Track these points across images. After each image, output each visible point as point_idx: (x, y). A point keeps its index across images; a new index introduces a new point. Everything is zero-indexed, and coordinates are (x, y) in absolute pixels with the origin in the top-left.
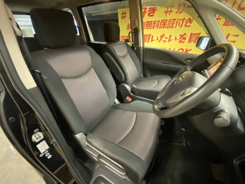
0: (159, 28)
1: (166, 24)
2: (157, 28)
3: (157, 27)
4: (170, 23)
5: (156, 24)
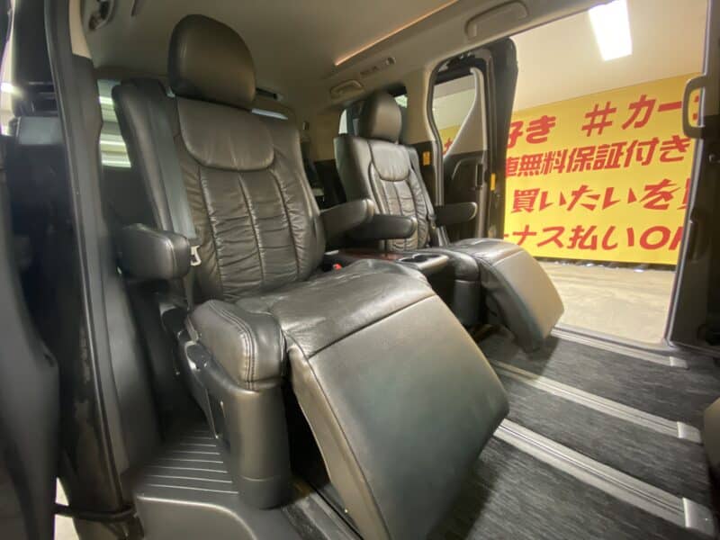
0: (565, 170)
1: (588, 157)
2: (560, 172)
3: (560, 169)
4: (605, 156)
5: (554, 162)
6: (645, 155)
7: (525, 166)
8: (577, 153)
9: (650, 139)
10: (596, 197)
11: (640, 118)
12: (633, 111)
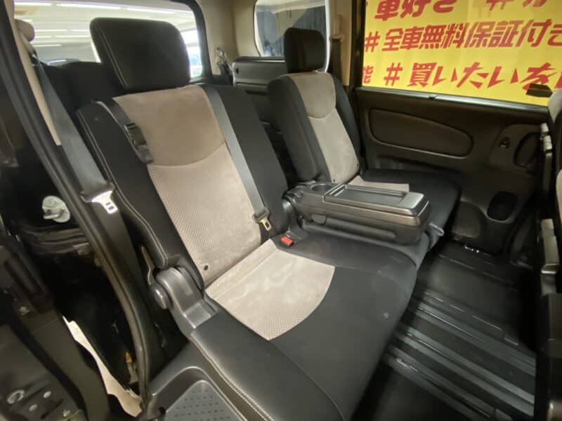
0: (463, 45)
1: (487, 33)
3: (459, 43)
4: (501, 33)
5: (455, 35)
6: (536, 37)
7: (427, 38)
8: (477, 28)
10: (484, 75)
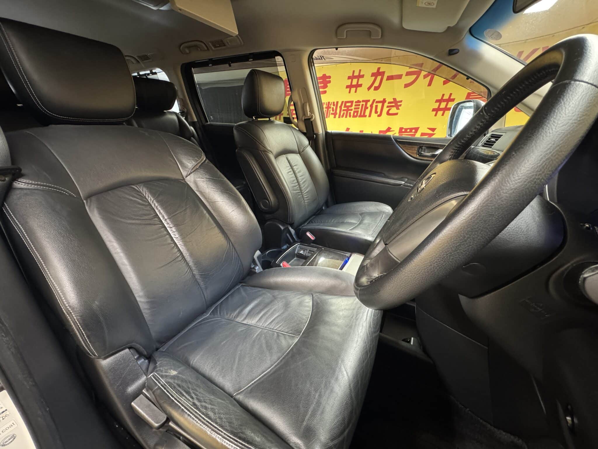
2: (335, 117)
9: (382, 100)
11: (377, 84)
12: (373, 78)
